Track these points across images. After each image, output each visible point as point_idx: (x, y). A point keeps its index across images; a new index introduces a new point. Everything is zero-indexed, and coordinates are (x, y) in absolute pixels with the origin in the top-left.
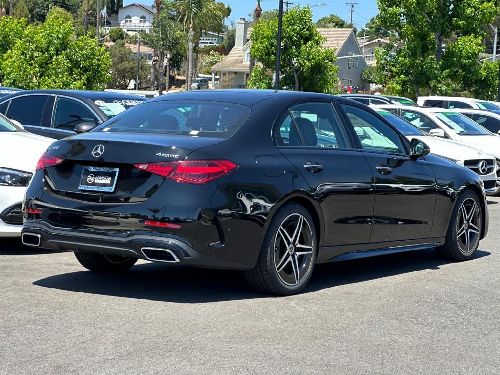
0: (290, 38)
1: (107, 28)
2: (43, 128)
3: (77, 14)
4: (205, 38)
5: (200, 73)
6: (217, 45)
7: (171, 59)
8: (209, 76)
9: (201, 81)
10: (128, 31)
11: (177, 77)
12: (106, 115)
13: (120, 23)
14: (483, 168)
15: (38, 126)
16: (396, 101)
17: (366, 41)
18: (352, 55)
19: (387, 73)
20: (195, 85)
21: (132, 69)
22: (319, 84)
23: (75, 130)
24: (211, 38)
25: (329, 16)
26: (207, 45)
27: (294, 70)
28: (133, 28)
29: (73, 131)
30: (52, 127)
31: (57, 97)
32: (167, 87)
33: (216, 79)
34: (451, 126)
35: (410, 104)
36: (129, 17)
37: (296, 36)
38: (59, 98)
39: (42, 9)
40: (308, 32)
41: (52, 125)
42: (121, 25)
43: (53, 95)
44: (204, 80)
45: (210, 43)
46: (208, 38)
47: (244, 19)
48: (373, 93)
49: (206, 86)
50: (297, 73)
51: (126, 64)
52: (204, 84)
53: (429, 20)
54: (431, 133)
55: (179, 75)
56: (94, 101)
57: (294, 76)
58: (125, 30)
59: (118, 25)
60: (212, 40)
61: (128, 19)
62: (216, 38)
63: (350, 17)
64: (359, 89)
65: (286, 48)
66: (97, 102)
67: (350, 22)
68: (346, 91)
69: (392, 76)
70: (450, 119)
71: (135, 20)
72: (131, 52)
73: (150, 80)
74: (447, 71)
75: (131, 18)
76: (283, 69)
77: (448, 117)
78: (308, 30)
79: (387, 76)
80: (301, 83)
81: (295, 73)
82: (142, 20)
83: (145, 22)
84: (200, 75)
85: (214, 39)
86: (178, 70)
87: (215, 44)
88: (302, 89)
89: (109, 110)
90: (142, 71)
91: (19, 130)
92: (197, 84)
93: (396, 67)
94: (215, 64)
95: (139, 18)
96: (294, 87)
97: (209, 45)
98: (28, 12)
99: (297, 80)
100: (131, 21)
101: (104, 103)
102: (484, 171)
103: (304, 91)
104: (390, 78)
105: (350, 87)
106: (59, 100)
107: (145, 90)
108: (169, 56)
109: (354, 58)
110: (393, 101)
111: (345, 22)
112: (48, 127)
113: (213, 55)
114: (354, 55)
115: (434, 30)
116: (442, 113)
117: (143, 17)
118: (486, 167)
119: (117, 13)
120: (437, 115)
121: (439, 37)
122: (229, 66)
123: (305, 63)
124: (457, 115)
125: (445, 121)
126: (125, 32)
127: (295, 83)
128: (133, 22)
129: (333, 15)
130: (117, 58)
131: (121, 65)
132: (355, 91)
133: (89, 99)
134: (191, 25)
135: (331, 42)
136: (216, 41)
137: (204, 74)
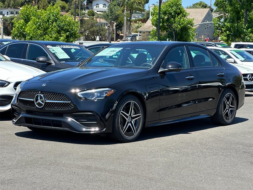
0: (171, 14)
1: (87, 10)
2: (22, 59)
3: (72, 4)
4: (135, 15)
5: (132, 32)
6: (142, 18)
7: (116, 26)
8: (137, 34)
9: (133, 36)
10: (97, 11)
11: (121, 34)
12: (52, 53)
13: (93, 8)
14: (250, 78)
15: (20, 58)
16: (219, 45)
17: (218, 15)
18: (207, 22)
19: (219, 31)
20: (129, 38)
21: (97, 30)
22: (185, 37)
23: (36, 60)
24: (138, 15)
25: (199, 2)
26: (136, 18)
27: (172, 30)
28: (100, 10)
29: (35, 60)
30: (27, 59)
31: (30, 44)
32: (115, 40)
33: (140, 35)
34: (238, 57)
35: (226, 46)
36: (98, 4)
37: (174, 13)
38: (30, 45)
39: (54, 1)
40: (179, 11)
41: (27, 58)
42: (94, 9)
43: (28, 43)
44: (134, 35)
45: (138, 17)
46: (137, 15)
47: (154, 5)
48: (220, 41)
49: (135, 39)
50: (174, 31)
51: (95, 29)
52: (134, 38)
53: (240, 3)
54: (227, 61)
55: (122, 33)
56: (46, 46)
57: (173, 33)
58: (96, 11)
59: (92, 9)
60: (139, 15)
61: (97, 6)
62: (141, 15)
63: (210, 2)
64: (213, 40)
65: (168, 19)
66: (48, 47)
67: (210, 5)
68: (206, 41)
69: (222, 32)
70: (238, 53)
71: (101, 6)
72: (97, 22)
73: (106, 36)
74: (250, 29)
75: (99, 5)
76: (167, 30)
77: (237, 52)
78: (179, 9)
79: (219, 32)
80: (176, 37)
81: (173, 32)
82: (104, 6)
83: (106, 7)
84: (132, 33)
85: (140, 15)
86: (121, 31)
87: (140, 18)
88: (177, 40)
89: (54, 50)
90: (103, 32)
91: (7, 60)
92: (131, 38)
93: (224, 28)
94: (140, 27)
95: (103, 5)
96: (173, 39)
97: (137, 18)
98: (48, 3)
99: (174, 35)
100: (98, 7)
101: (52, 47)
102: (250, 79)
103: (178, 41)
104: (221, 33)
105: (208, 38)
106: (31, 45)
107: (104, 41)
108: (115, 24)
109: (208, 23)
110: (217, 45)
111: (207, 5)
112: (24, 59)
113: (138, 23)
114: (208, 22)
115: (243, 9)
116: (234, 50)
117: (105, 5)
118: (251, 77)
119: (92, 3)
120: (231, 51)
121: (246, 12)
122: (146, 29)
123: (178, 26)
124: (242, 51)
125: (235, 55)
126: (95, 12)
127: (173, 37)
128: (100, 7)
129: (201, 2)
130: (90, 25)
131: (92, 29)
132: (211, 40)
133: (44, 45)
134: (125, 8)
135: (198, 16)
136: (141, 16)
137: (134, 33)
